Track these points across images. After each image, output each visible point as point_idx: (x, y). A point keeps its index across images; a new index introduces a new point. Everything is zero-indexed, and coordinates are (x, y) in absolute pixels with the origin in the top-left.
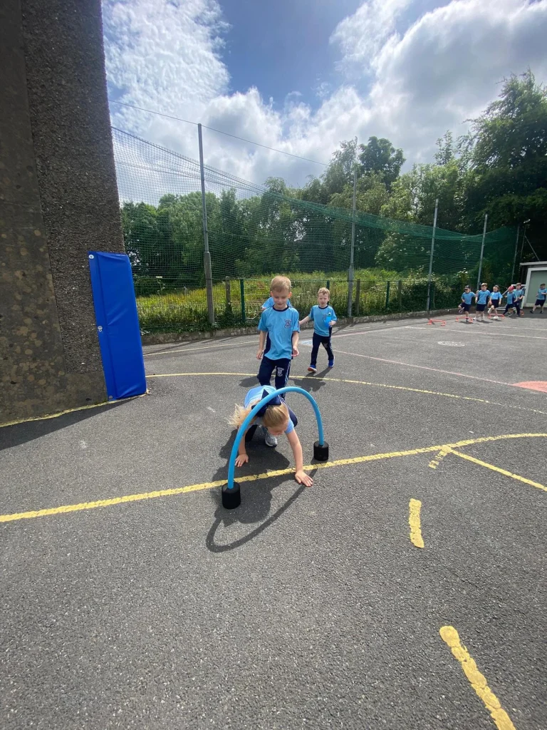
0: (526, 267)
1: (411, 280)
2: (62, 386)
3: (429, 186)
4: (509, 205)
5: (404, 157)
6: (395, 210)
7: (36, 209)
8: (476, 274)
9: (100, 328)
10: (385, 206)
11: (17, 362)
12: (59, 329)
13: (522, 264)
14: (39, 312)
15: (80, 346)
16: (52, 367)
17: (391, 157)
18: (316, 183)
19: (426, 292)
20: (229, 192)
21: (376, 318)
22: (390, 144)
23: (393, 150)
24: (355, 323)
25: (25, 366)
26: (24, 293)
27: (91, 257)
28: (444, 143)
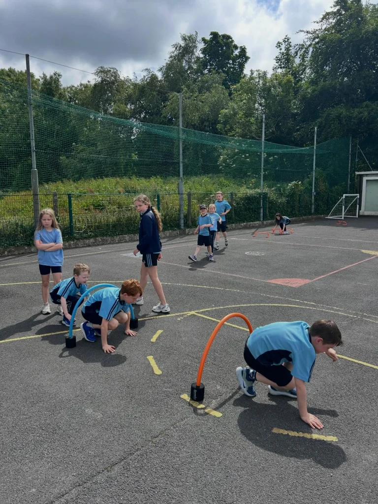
0: (361, 176)
1: (244, 191)
3: (266, 91)
4: (339, 117)
5: (248, 55)
6: (235, 114)
8: (310, 184)
10: (224, 111)
13: (357, 173)
17: (234, 54)
18: (154, 78)
19: (259, 203)
20: (51, 77)
22: (232, 41)
23: (236, 47)
24: (188, 234)
28: (283, 47)
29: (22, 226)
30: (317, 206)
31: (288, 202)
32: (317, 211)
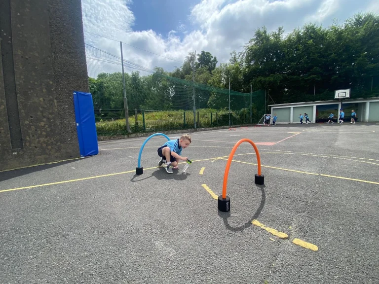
0: (270, 107)
1: (222, 113)
2: (59, 150)
3: (228, 72)
4: (260, 81)
5: (217, 60)
6: (214, 83)
7: (51, 73)
8: (250, 110)
9: (78, 124)
10: (210, 81)
11: (38, 138)
12: (58, 124)
13: (269, 106)
14: (50, 116)
15: (68, 132)
16: (55, 141)
17: (211, 60)
18: (178, 70)
19: (228, 117)
20: (135, 73)
21: (207, 129)
22: (211, 54)
23: (212, 57)
24: (198, 131)
25: (42, 140)
26: (44, 107)
27: (75, 93)
28: (233, 55)
29: (120, 126)
30: (253, 120)
31: (240, 118)
32: (253, 122)
